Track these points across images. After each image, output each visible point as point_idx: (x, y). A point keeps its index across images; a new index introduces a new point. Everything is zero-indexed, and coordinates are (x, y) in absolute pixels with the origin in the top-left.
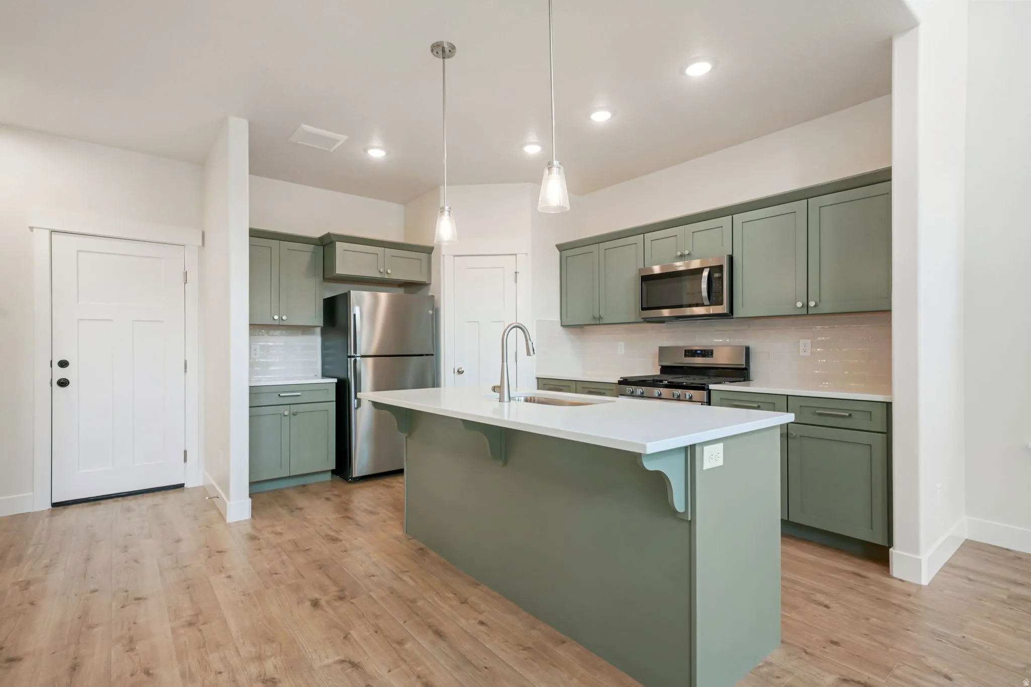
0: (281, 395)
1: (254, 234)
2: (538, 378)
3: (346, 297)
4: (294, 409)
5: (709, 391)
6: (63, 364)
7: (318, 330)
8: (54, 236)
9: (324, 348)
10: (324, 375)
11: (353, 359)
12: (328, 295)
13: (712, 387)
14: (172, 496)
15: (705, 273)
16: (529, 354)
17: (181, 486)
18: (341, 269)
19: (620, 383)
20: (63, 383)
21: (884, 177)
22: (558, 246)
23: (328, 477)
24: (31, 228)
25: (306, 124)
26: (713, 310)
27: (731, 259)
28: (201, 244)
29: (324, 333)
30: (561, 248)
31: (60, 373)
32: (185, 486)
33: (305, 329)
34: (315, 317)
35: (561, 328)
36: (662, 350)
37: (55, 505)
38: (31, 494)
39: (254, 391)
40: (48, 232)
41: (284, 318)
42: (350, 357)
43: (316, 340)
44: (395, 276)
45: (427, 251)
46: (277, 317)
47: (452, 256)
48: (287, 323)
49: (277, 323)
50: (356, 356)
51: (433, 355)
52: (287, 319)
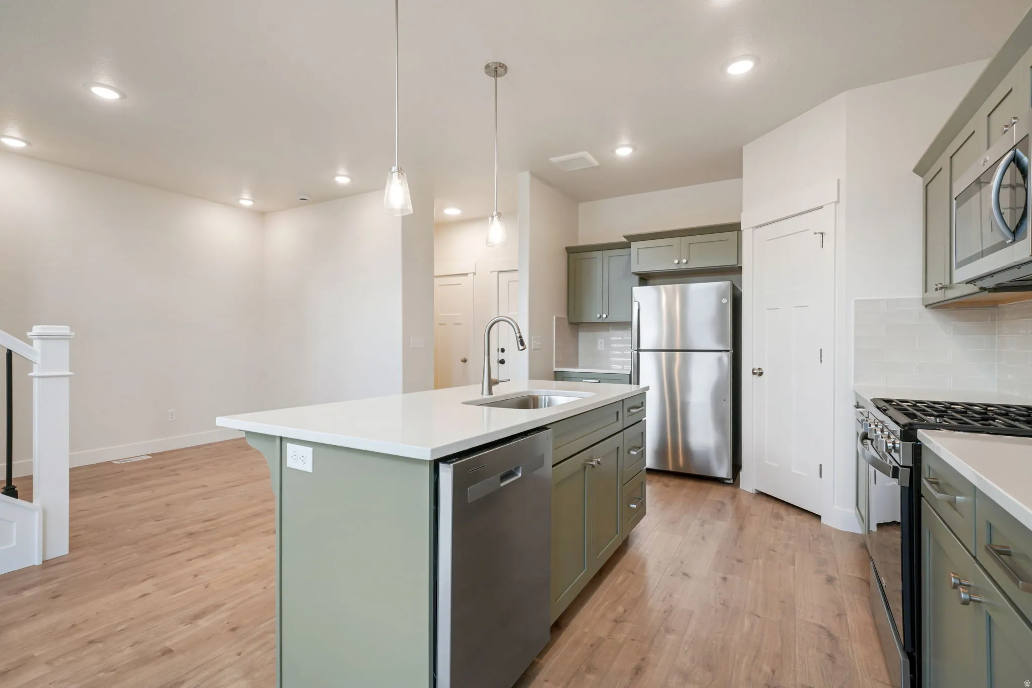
11: (635, 353)
18: (634, 268)
22: (918, 170)
31: (502, 356)
42: (634, 350)
44: (694, 265)
45: (736, 227)
46: (599, 316)
47: (751, 229)
48: (607, 320)
49: (600, 320)
50: (639, 350)
51: (728, 351)
52: (607, 317)
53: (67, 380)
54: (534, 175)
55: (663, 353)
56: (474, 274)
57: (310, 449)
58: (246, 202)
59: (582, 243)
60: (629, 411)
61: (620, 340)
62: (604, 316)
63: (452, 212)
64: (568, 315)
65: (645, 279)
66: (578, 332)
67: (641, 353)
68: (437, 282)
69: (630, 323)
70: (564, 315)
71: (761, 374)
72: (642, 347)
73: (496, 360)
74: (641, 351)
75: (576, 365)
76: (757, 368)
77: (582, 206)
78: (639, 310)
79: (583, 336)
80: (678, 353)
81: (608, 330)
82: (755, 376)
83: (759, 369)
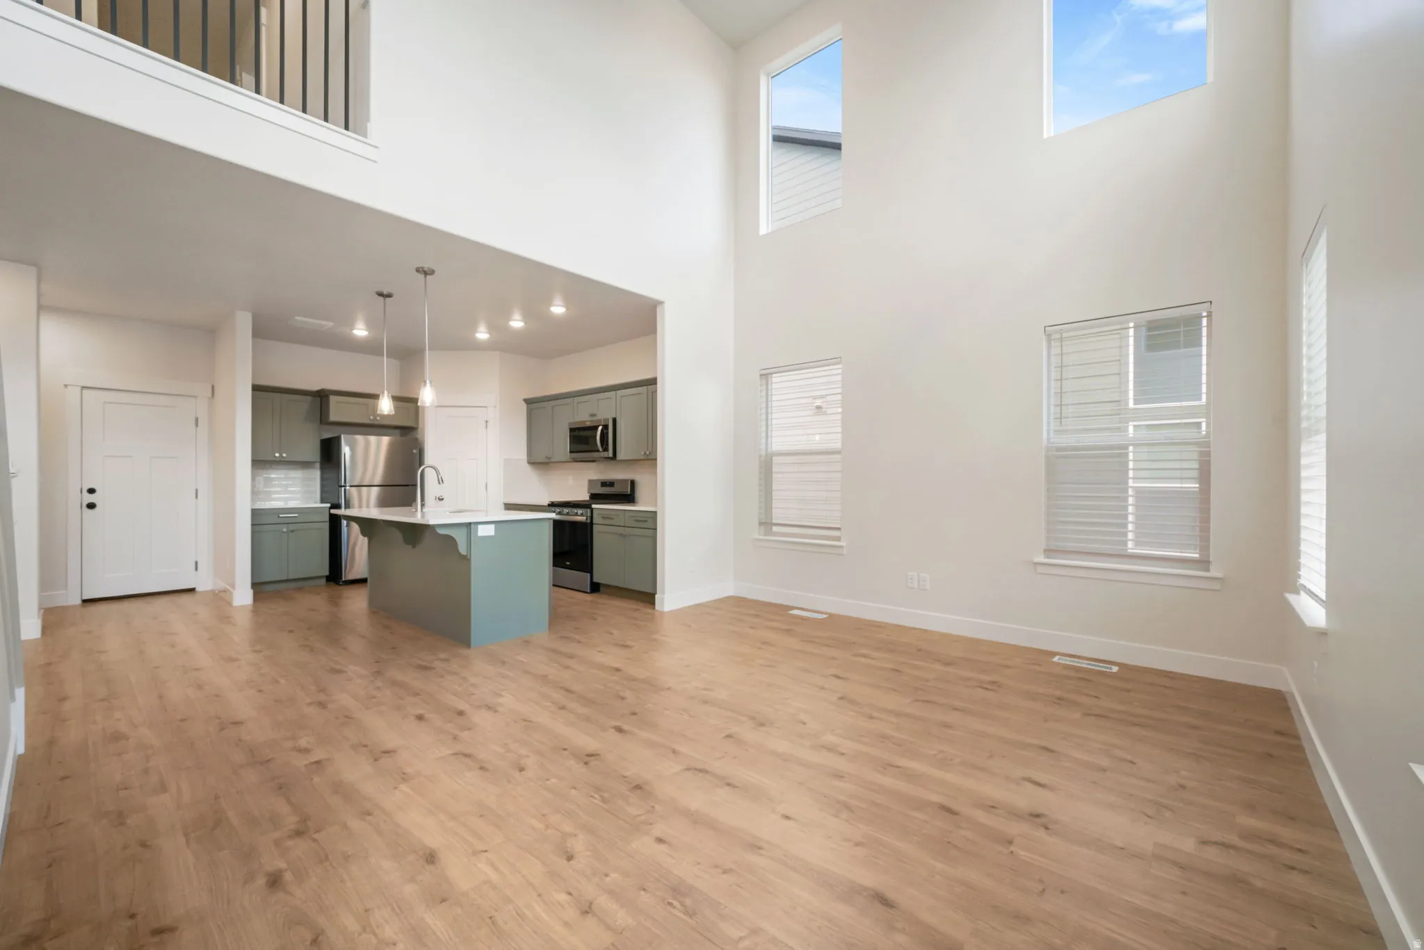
0: (281, 516)
1: (256, 388)
2: (505, 504)
3: (338, 439)
4: (292, 527)
5: (592, 510)
6: (91, 491)
7: (318, 465)
8: (85, 391)
9: (322, 479)
10: (322, 501)
11: (343, 488)
12: (327, 435)
13: (594, 506)
14: (185, 599)
15: (600, 428)
16: (439, 483)
17: (192, 590)
18: (333, 417)
19: (549, 505)
20: (91, 506)
21: (653, 382)
22: (526, 400)
23: (324, 581)
24: (66, 386)
25: (299, 316)
26: (605, 454)
27: (614, 421)
28: (210, 395)
29: (322, 469)
30: (527, 401)
31: (90, 498)
32: (197, 589)
33: (305, 465)
34: (313, 453)
35: (527, 465)
36: (591, 482)
37: (85, 601)
38: (64, 592)
39: (255, 513)
40: (79, 388)
41: (284, 455)
42: (341, 486)
43: (316, 474)
44: (385, 422)
45: (414, 401)
46: (277, 455)
47: (434, 407)
49: (279, 459)
52: (287, 456)
57: (493, 526)
59: (262, 382)
76: (439, 496)
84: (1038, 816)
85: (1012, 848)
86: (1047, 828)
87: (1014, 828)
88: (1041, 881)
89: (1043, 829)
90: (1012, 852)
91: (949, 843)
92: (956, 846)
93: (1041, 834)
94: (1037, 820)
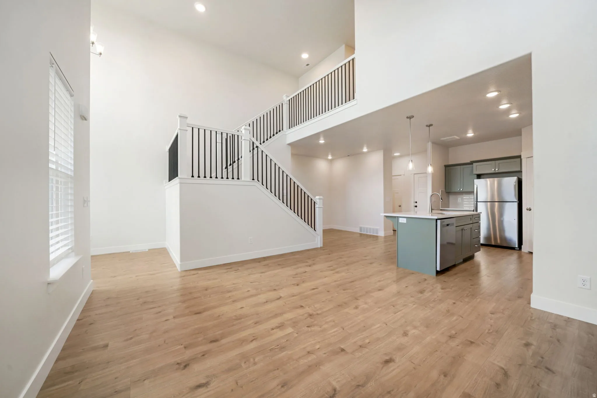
6: (416, 202)
8: (415, 175)
18: (475, 172)
20: (416, 206)
42: (475, 202)
44: (500, 171)
45: (519, 157)
46: (459, 189)
47: (526, 159)
48: (463, 191)
49: (460, 191)
50: (477, 202)
51: (516, 202)
52: (462, 190)
53: (322, 208)
54: (434, 143)
55: (489, 203)
56: (404, 175)
57: (406, 219)
58: (330, 157)
59: (450, 163)
60: (474, 218)
61: (468, 198)
62: (461, 189)
63: (397, 154)
64: (445, 189)
65: (479, 176)
66: (449, 195)
67: (478, 203)
68: (393, 178)
69: (473, 192)
70: (444, 190)
71: (530, 210)
72: (478, 201)
73: (414, 206)
74: (478, 202)
75: (449, 208)
76: (529, 208)
77: (450, 149)
78: (477, 188)
79: (452, 198)
80: (496, 203)
81: (463, 195)
82: (528, 211)
83: (530, 208)
84: (185, 366)
85: (183, 346)
86: (178, 364)
87: (188, 354)
88: (167, 344)
89: (179, 362)
90: (182, 345)
91: (201, 333)
92: (198, 333)
93: (178, 359)
94: (184, 364)
